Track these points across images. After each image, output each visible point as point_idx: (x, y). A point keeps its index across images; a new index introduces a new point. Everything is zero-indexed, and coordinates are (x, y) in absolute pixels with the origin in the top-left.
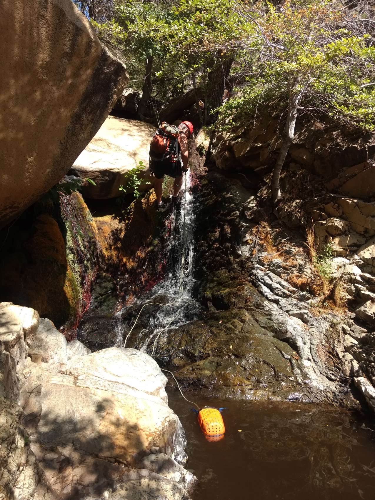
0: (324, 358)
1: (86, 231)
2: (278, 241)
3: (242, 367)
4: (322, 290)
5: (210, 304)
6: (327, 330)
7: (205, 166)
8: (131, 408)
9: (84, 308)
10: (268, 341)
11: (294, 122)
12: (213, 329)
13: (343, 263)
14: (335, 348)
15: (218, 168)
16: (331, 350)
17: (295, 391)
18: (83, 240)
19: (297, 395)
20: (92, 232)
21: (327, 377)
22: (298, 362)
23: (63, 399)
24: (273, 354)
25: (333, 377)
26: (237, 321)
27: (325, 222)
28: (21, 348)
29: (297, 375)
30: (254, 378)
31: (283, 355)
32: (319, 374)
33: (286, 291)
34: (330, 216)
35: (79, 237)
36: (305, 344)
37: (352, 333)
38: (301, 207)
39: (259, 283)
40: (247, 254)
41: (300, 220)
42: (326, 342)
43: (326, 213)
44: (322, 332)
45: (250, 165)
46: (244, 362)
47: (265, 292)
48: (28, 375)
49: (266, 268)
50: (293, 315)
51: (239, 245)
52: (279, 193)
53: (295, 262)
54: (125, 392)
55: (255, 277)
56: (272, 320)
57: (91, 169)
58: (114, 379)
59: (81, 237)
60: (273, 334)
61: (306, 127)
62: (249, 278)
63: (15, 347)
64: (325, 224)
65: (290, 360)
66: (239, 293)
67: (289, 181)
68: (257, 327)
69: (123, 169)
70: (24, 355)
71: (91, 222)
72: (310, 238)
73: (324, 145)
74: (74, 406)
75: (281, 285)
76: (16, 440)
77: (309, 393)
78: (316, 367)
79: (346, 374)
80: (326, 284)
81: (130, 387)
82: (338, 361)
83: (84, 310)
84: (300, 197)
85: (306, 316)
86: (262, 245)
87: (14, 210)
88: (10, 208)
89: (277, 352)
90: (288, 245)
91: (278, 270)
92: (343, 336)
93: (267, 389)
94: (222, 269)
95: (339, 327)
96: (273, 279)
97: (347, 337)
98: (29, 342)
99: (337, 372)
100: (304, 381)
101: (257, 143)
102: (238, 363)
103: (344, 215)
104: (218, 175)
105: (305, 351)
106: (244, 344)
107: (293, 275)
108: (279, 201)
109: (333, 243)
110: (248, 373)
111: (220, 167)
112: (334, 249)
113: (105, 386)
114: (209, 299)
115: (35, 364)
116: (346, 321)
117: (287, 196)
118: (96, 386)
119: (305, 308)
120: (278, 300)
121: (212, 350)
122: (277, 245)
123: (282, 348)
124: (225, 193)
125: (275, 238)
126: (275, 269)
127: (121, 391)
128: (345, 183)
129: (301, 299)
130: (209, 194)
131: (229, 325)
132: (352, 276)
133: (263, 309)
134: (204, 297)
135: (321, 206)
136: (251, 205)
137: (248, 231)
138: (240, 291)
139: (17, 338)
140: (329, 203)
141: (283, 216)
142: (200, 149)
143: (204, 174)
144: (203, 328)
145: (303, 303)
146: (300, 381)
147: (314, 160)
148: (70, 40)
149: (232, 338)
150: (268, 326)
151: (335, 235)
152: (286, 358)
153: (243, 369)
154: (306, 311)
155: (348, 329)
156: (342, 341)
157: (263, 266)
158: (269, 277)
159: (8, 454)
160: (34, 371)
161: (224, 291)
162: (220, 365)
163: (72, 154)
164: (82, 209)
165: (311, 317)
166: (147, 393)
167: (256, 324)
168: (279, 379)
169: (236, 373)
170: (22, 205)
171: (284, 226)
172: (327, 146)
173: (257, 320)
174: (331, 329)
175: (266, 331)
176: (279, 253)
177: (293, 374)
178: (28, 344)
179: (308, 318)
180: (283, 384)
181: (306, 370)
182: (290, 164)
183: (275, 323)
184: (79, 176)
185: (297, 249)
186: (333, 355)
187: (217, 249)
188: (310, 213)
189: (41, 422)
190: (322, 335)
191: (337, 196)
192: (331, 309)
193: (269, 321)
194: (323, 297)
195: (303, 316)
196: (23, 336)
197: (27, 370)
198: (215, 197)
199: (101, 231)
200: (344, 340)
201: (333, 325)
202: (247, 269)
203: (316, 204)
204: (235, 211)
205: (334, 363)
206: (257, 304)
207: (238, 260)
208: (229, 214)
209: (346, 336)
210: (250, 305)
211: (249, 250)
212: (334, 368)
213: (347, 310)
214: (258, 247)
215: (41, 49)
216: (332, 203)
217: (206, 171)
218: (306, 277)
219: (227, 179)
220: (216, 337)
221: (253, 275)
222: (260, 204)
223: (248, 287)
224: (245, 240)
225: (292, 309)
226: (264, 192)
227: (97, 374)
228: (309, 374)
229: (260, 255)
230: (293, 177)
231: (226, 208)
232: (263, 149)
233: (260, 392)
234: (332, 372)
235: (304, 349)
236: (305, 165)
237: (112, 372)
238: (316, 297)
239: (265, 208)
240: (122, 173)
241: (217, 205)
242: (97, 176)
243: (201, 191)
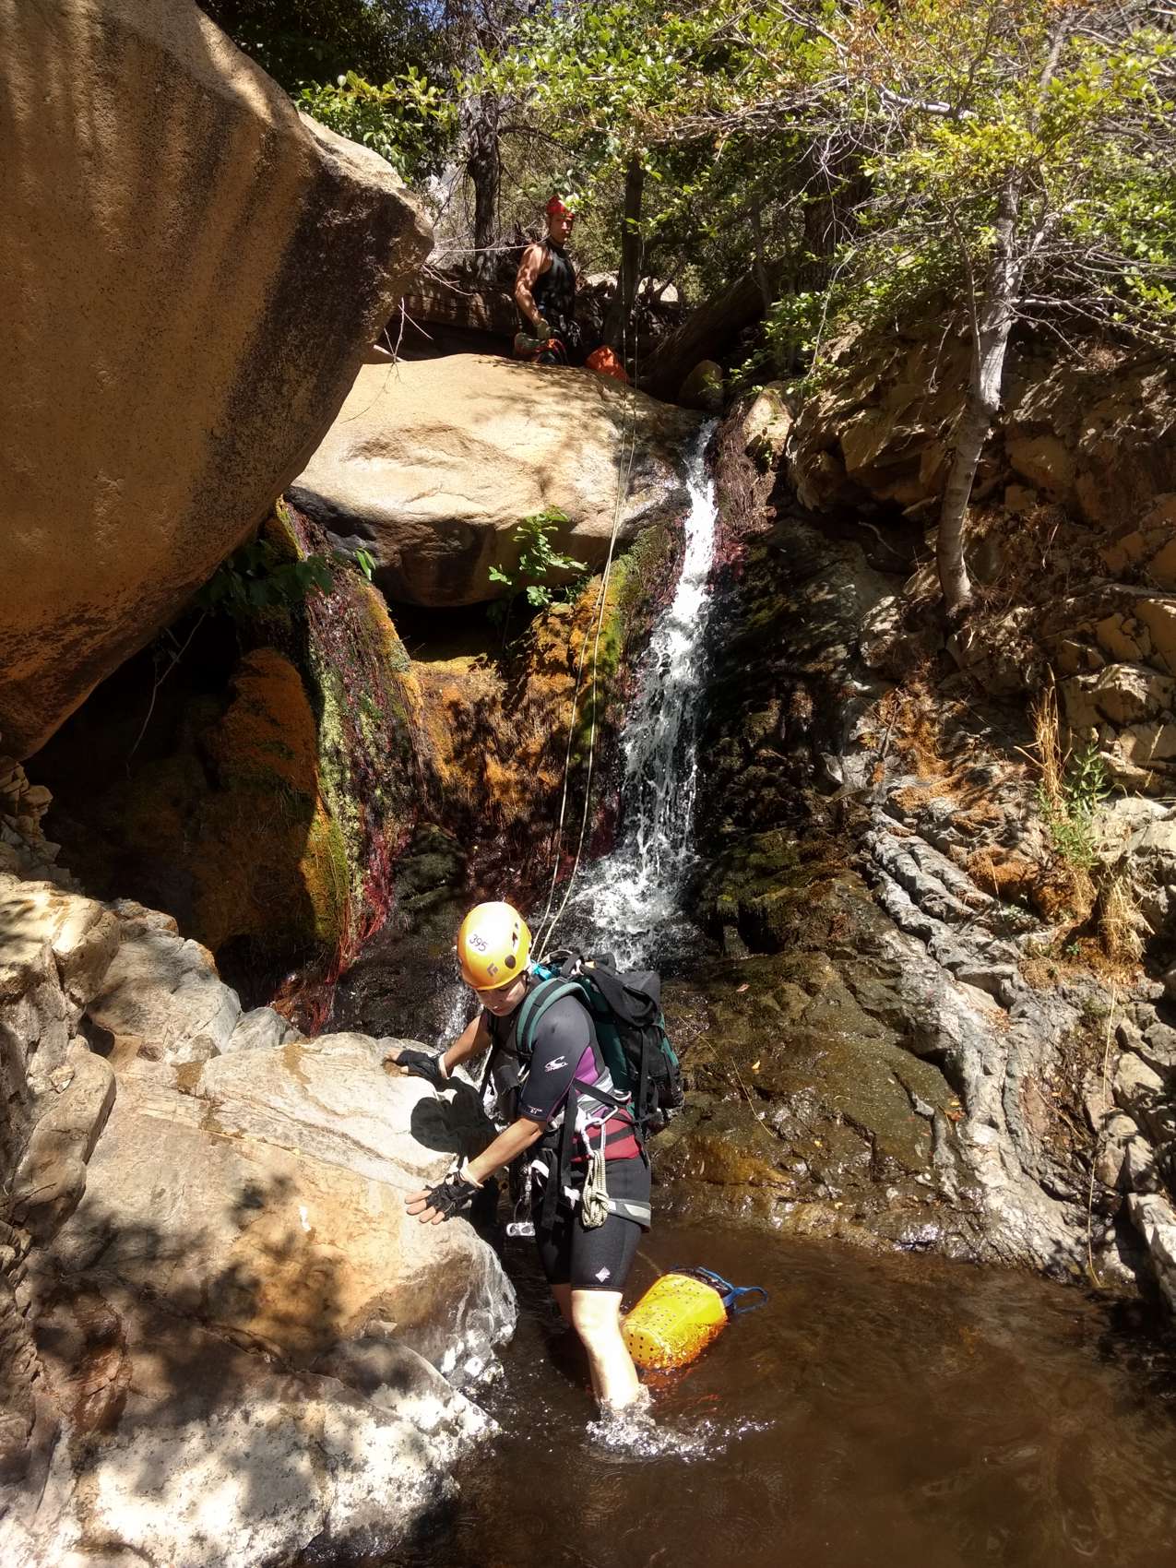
0: (1042, 1124)
1: (383, 699)
2: (955, 740)
3: (773, 1128)
4: (1066, 904)
5: (731, 933)
6: (1066, 1033)
7: (770, 502)
8: (343, 1205)
9: (368, 927)
10: (875, 1057)
11: (1000, 351)
12: (717, 1009)
13: (1145, 815)
14: (1084, 1092)
15: (803, 508)
16: (1070, 1100)
17: (928, 1218)
18: (378, 727)
19: (931, 1231)
20: (407, 704)
21: (1043, 1186)
22: (954, 1128)
23: (158, 1160)
24: (883, 1097)
25: (1060, 1187)
26: (793, 989)
27: (1093, 679)
29: (942, 1171)
30: (801, 1167)
31: (913, 1105)
32: (1017, 1172)
33: (956, 902)
34: (1112, 657)
35: (363, 718)
36: (987, 1072)
37: (1145, 1047)
38: (1030, 630)
39: (883, 873)
40: (860, 781)
41: (1021, 673)
42: (1059, 1071)
43: (1102, 650)
44: (1047, 1040)
45: (896, 497)
46: (782, 1114)
47: (894, 903)
48: (65, 1085)
49: (910, 826)
50: (969, 979)
51: (835, 752)
52: (965, 584)
53: (995, 809)
54: (342, 1159)
55: (873, 855)
56: (899, 993)
57: (407, 517)
58: (319, 1118)
59: (369, 716)
60: (898, 1036)
61: (1062, 366)
62: (854, 858)
63: (23, 1002)
64: (1094, 685)
65: (932, 1119)
66: (814, 903)
67: (1001, 545)
68: (851, 1011)
69: (504, 514)
70: (60, 1029)
71: (404, 675)
72: (1046, 732)
73: (1109, 425)
74: (182, 1182)
75: (944, 881)
77: (973, 1229)
78: (1011, 1148)
79: (1107, 1181)
80: (1083, 883)
81: (362, 1147)
82: (1087, 1137)
83: (367, 930)
84: (1031, 596)
85: (1007, 983)
86: (903, 755)
89: (899, 1092)
90: (984, 754)
91: (944, 834)
92: (1116, 1057)
93: (837, 1205)
94: (779, 826)
95: (1109, 1027)
96: (923, 862)
97: (1130, 1058)
98: (77, 992)
99: (1076, 1170)
100: (962, 1189)
101: (910, 424)
102: (762, 1115)
103: (1157, 657)
104: (802, 532)
105: (986, 1094)
106: (796, 1060)
107: (985, 849)
108: (965, 612)
109: (1116, 747)
110: (787, 1148)
111: (809, 506)
112: (1119, 769)
113: (287, 1137)
114: (727, 919)
116: (1132, 1006)
117: (991, 595)
118: (263, 1135)
119: (1007, 957)
120: (929, 929)
121: (697, 1072)
122: (949, 749)
123: (914, 1080)
124: (813, 587)
125: (949, 729)
126: (928, 826)
127: (330, 1156)
128: (1161, 547)
129: (1005, 929)
130: (764, 592)
131: (767, 1000)
132: (1163, 859)
133: (878, 954)
134: (713, 910)
135: (1086, 627)
136: (878, 627)
137: (865, 709)
138: (816, 894)
139: (20, 978)
140: (1111, 615)
141: (972, 659)
142: (757, 452)
143: (764, 527)
144: (686, 1001)
145: (1004, 945)
146: (948, 1189)
147: (1077, 475)
149: (765, 1039)
150: (886, 1011)
151: (1125, 721)
152: (920, 1114)
153: (775, 1135)
154: (1009, 969)
155: (1133, 1031)
156: (1107, 1073)
157: (900, 820)
158: (913, 855)
160: (83, 1074)
161: (775, 896)
162: (708, 1118)
164: (379, 636)
165: (1021, 989)
166: (408, 1168)
167: (849, 1002)
168: (883, 1177)
169: (749, 1148)
170: (114, 615)
171: (976, 691)
172: (1117, 426)
173: (853, 989)
174: (1082, 1031)
175: (879, 1024)
176: (951, 780)
177: (931, 1165)
178: (74, 999)
179: (1014, 994)
180: (892, 1193)
181: (976, 1155)
182: (1008, 490)
183: (907, 1002)
184: (373, 539)
185: (1010, 769)
186: (1073, 1117)
187: (771, 764)
188: (1054, 648)
190: (1048, 1047)
191: (1132, 590)
192: (1092, 967)
193: (891, 994)
194: (1068, 923)
195: (999, 984)
196: (51, 974)
197: (66, 1069)
198: (780, 600)
199: (436, 701)
200: (1116, 1068)
201: (1090, 1019)
202: (852, 828)
203: (1070, 620)
204: (833, 644)
205: (1072, 1141)
206: (862, 940)
207: (828, 800)
208: (813, 655)
209: (1126, 1056)
210: (840, 940)
211: (867, 768)
212: (1069, 1156)
213: (1140, 973)
214: (890, 758)
216: (1118, 616)
217: (770, 519)
218: (1023, 857)
219: (827, 542)
220: (720, 1032)
221: (867, 847)
222: (910, 620)
223: (846, 883)
224: (853, 737)
225: (966, 960)
226: (924, 583)
227: (277, 1102)
228: (983, 1169)
229: (895, 784)
230: (1014, 531)
231: (810, 637)
232: (931, 442)
233: (814, 1213)
234: (1059, 1170)
235: (982, 1090)
236: (1052, 492)
237: (324, 1100)
238: (1048, 923)
239: (924, 632)
240: (502, 527)
241: (785, 621)
242: (427, 539)
243: (743, 581)
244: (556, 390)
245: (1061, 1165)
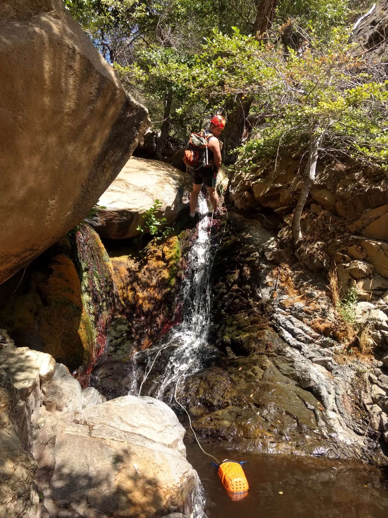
0: (350, 410)
1: (102, 272)
3: (263, 417)
4: (346, 336)
5: (228, 349)
6: (352, 379)
7: (223, 205)
8: (148, 462)
9: (99, 352)
10: (290, 390)
11: (315, 163)
12: (233, 376)
13: (368, 307)
14: (362, 398)
15: (237, 208)
16: (358, 401)
17: (321, 445)
18: (99, 281)
19: (322, 450)
20: (109, 273)
21: (355, 431)
22: (322, 413)
23: (78, 451)
24: (296, 404)
25: (361, 431)
26: (257, 368)
27: (348, 265)
28: (36, 395)
29: (322, 428)
30: (275, 430)
31: (307, 406)
32: (345, 427)
33: (309, 337)
34: (353, 258)
35: (95, 278)
36: (329, 393)
37: (379, 383)
38: (323, 249)
39: (280, 327)
40: (268, 297)
41: (322, 263)
42: (352, 392)
43: (349, 256)
44: (347, 381)
45: (270, 206)
46: (265, 412)
47: (287, 338)
48: (42, 425)
49: (288, 312)
50: (317, 362)
51: (258, 287)
52: (300, 235)
53: (317, 306)
54: (142, 444)
55: (276, 321)
56: (294, 368)
57: (109, 209)
58: (129, 429)
59: (97, 277)
60: (296, 383)
61: (327, 168)
62: (270, 322)
63: (31, 395)
64: (348, 267)
65: (314, 411)
66: (259, 338)
67: (310, 222)
68: (279, 375)
69: (141, 209)
70: (39, 404)
71: (107, 263)
72: (333, 281)
73: (346, 187)
74: (89, 459)
75: (303, 330)
76: (31, 496)
77: (336, 448)
78: (342, 419)
79: (375, 428)
80: (351, 330)
81: (147, 439)
82: (366, 413)
83: (98, 354)
84: (322, 238)
85: (330, 363)
86: (283, 288)
87: (33, 252)
88: (30, 250)
89: (300, 402)
90: (310, 288)
91: (300, 314)
92: (370, 386)
93: (290, 443)
94: (241, 312)
95: (366, 376)
96: (295, 324)
97: (375, 387)
98: (45, 389)
99: (364, 425)
100: (330, 434)
101: (277, 183)
102: (258, 413)
103: (368, 258)
104: (237, 216)
105: (330, 401)
106: (265, 393)
107: (316, 319)
108: (300, 242)
109: (357, 286)
110: (269, 424)
111: (239, 208)
112: (358, 293)
113: (121, 438)
114: (227, 344)
115: (49, 413)
116: (372, 369)
117: (309, 237)
118: (111, 438)
119: (329, 355)
120: (301, 346)
121: (231, 399)
122: (298, 288)
123: (305, 397)
124: (244, 233)
125: (297, 281)
126: (297, 313)
127: (138, 443)
128: (368, 225)
129: (324, 345)
130: (227, 234)
131: (249, 372)
132: (378, 322)
133: (285, 355)
134: (222, 341)
135: (344, 249)
136: (271, 246)
137: (268, 273)
138: (259, 335)
139: (33, 385)
140: (352, 245)
141: (304, 258)
143: (223, 214)
144: (222, 375)
145: (326, 349)
146: (325, 434)
147: (336, 201)
148: (96, 88)
149: (252, 387)
150: (291, 374)
151: (359, 278)
152: (309, 409)
153: (264, 420)
154: (330, 358)
155: (374, 377)
156: (369, 392)
157: (284, 310)
158: (291, 321)
159: (23, 511)
160: (48, 421)
161: (244, 336)
162: (240, 415)
164: (98, 249)
165: (335, 365)
166: (165, 445)
167: (277, 372)
168: (303, 432)
169: (258, 425)
170: (41, 247)
171: (306, 267)
172: (349, 187)
173: (278, 367)
174: (357, 378)
175: (288, 379)
176: (300, 296)
177: (318, 426)
178: (43, 392)
179: (333, 367)
180: (307, 437)
181: (332, 422)
182: (312, 205)
183: (298, 371)
185: (320, 293)
186: (360, 407)
187: (237, 291)
188: (333, 255)
189: (55, 477)
190: (348, 384)
191: (360, 238)
192: (357, 357)
193: (291, 368)
194: (347, 343)
195: (327, 363)
196: (39, 383)
197: (42, 419)
198: (233, 237)
199: (117, 272)
200: (371, 391)
201: (359, 374)
202: (268, 313)
203: (338, 246)
204: (254, 252)
205: (361, 415)
206: (279, 350)
207: (258, 303)
208: (248, 255)
209: (373, 385)
210: (271, 351)
211: (270, 292)
212: (361, 421)
213: (373, 358)
214: (279, 289)
216: (355, 245)
217: (225, 211)
218: (329, 322)
219: (246, 219)
220: (236, 384)
221: (274, 319)
222: (281, 245)
223: (269, 332)
224: (265, 282)
225: (315, 356)
226: (285, 233)
227: (113, 424)
228: (335, 426)
229: (281, 298)
230: (314, 218)
231: (246, 249)
232: (284, 189)
233: (283, 446)
234: (359, 425)
235: (329, 399)
236: (327, 206)
237: (129, 422)
238: (340, 343)
239: (286, 249)
240: (140, 213)
241: (236, 245)
242: (115, 216)
243: (220, 231)
244: (154, 167)
245: (359, 424)
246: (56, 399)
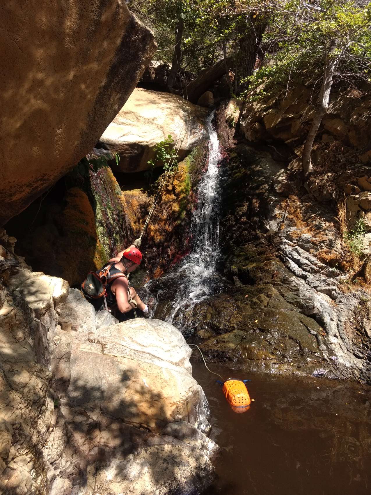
0: (351, 336)
1: (115, 204)
2: (308, 216)
3: (267, 341)
4: (352, 266)
5: (236, 278)
6: (356, 307)
7: (234, 138)
8: (156, 377)
10: (294, 317)
11: (329, 90)
12: (239, 303)
14: (364, 325)
15: (248, 140)
16: (359, 328)
17: (321, 366)
18: (113, 213)
19: (322, 371)
20: (121, 205)
21: (354, 355)
22: (324, 338)
23: (91, 366)
24: (299, 329)
25: (361, 355)
26: (263, 296)
27: (357, 196)
28: (51, 315)
29: (323, 352)
30: (278, 353)
31: (309, 331)
32: (346, 351)
33: (314, 267)
34: (363, 190)
35: (108, 210)
36: (332, 320)
38: (334, 180)
39: (287, 258)
40: (276, 229)
41: (331, 194)
42: (354, 319)
43: (359, 187)
44: (350, 309)
45: (281, 137)
46: (269, 336)
47: (293, 268)
48: (58, 342)
49: (295, 243)
50: (321, 291)
51: (267, 219)
52: (311, 166)
53: (325, 237)
54: (150, 361)
55: (283, 252)
56: (299, 296)
57: (120, 142)
58: (139, 348)
59: (110, 210)
60: (300, 310)
61: (342, 95)
62: (277, 253)
63: (46, 315)
64: (358, 198)
65: (316, 336)
66: (266, 268)
67: (321, 153)
68: (283, 302)
69: (152, 142)
70: (54, 323)
71: (120, 196)
72: (342, 213)
73: (360, 115)
74: (102, 373)
75: (309, 260)
76: (47, 402)
77: (335, 369)
78: (343, 343)
80: (357, 260)
81: (156, 357)
82: (367, 339)
84: (332, 170)
85: (334, 292)
86: (291, 220)
87: (44, 182)
88: (41, 180)
89: (303, 327)
90: (318, 220)
91: (307, 245)
93: (292, 364)
94: (249, 244)
95: (369, 305)
96: (301, 254)
98: (59, 310)
99: (364, 349)
100: (330, 357)
101: (289, 114)
102: (263, 337)
104: (247, 148)
105: (332, 327)
106: (269, 319)
107: (322, 250)
108: (310, 174)
109: (365, 218)
110: (273, 347)
111: (250, 140)
112: (366, 224)
113: (131, 355)
114: (235, 274)
115: (64, 332)
117: (319, 169)
118: (122, 355)
119: (334, 284)
120: (306, 276)
121: (237, 324)
122: (307, 220)
123: (308, 323)
124: (254, 166)
125: (305, 213)
126: (304, 244)
127: (146, 360)
129: (330, 275)
130: (237, 167)
131: (255, 300)
133: (290, 284)
134: (230, 271)
135: (355, 180)
136: (280, 178)
137: (277, 205)
138: (267, 266)
139: (47, 306)
140: (364, 176)
141: (314, 190)
142: (229, 121)
143: (233, 146)
144: (228, 301)
145: (331, 279)
146: (326, 357)
147: (349, 131)
148: (97, 6)
149: (257, 313)
150: (295, 302)
151: (368, 209)
152: (312, 334)
153: (268, 343)
154: (334, 288)
157: (291, 241)
158: (298, 252)
159: (38, 416)
160: (64, 339)
161: (251, 266)
162: (245, 339)
163: (100, 126)
164: (111, 182)
165: (339, 294)
166: (172, 363)
167: (282, 299)
168: (305, 354)
169: (261, 347)
170: (51, 178)
171: (315, 200)
172: (364, 115)
173: (283, 296)
174: (360, 306)
175: (293, 306)
176: (308, 228)
177: (319, 350)
178: (58, 313)
179: (336, 295)
180: (309, 359)
181: (333, 346)
182: (323, 136)
183: (302, 299)
184: (108, 150)
185: (328, 224)
186: (361, 333)
187: (245, 223)
188: (343, 186)
189: (70, 388)
190: (351, 312)
192: (361, 286)
193: (296, 297)
194: (352, 273)
195: (331, 292)
196: (53, 305)
197: (57, 337)
198: (243, 170)
199: (129, 205)
201: (362, 302)
202: (275, 244)
203: (349, 177)
204: (264, 184)
205: (362, 340)
206: (284, 280)
207: (265, 235)
208: (257, 188)
210: (276, 280)
211: (278, 224)
212: (361, 345)
214: (286, 221)
215: (68, 17)
216: (366, 176)
217: (235, 144)
218: (336, 252)
219: (256, 151)
220: (242, 311)
221: (281, 250)
222: (290, 177)
223: (275, 262)
224: (273, 215)
225: (320, 285)
226: (295, 165)
227: (123, 343)
228: (336, 350)
229: (289, 230)
230: (325, 149)
231: (255, 181)
232: (295, 120)
233: (285, 367)
234: (359, 349)
235: (332, 326)
236: (339, 137)
237: (139, 342)
238: (345, 273)
239: (296, 181)
240: (151, 146)
241: (246, 178)
242: (126, 150)
243: (230, 164)
244: (164, 99)
245: (359, 348)
246: (71, 320)
